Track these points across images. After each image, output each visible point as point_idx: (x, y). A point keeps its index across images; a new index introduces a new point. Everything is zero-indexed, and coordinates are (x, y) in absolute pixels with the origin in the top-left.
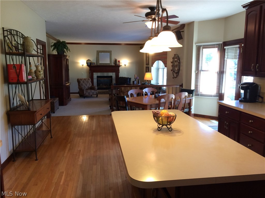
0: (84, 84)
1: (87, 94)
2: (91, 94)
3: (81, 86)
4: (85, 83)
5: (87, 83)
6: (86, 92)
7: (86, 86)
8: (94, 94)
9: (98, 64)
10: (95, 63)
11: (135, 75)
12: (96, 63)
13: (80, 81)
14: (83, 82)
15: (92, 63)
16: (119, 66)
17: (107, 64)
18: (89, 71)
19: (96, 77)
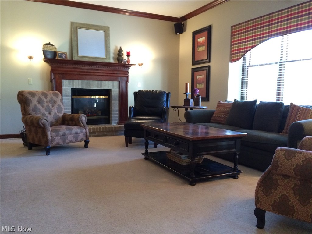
0: (41, 108)
1: (58, 140)
2: (70, 137)
3: (33, 114)
4: (45, 104)
5: (50, 105)
6: (54, 134)
7: (50, 114)
8: (79, 139)
9: (75, 58)
10: (66, 55)
11: (186, 84)
12: (68, 55)
13: (30, 97)
14: (40, 101)
15: (57, 54)
16: (129, 65)
17: (99, 58)
18: (51, 74)
19: (70, 91)
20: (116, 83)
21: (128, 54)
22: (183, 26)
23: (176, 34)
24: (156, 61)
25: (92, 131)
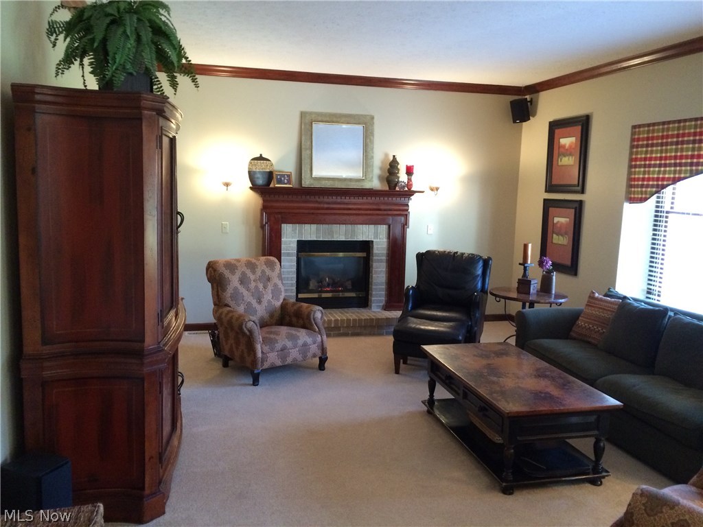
0: (245, 293)
1: (273, 358)
2: (294, 354)
3: (232, 303)
4: (253, 285)
5: (261, 286)
6: (266, 348)
7: (260, 302)
8: (309, 353)
9: (307, 183)
10: (289, 176)
11: (526, 247)
12: (294, 178)
13: (227, 273)
14: (243, 281)
15: (274, 176)
16: (410, 193)
17: (351, 180)
18: (262, 215)
19: (295, 245)
20: (383, 229)
21: (409, 171)
22: (529, 104)
23: (514, 122)
24: (468, 179)
25: (333, 326)
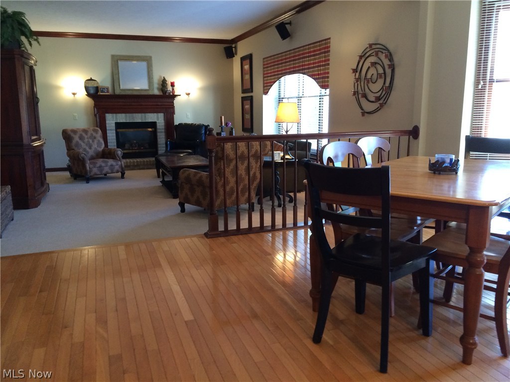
0: (82, 144)
1: (95, 170)
2: (106, 169)
3: (76, 149)
4: (86, 140)
5: (91, 141)
6: (91, 166)
7: (90, 148)
8: (115, 170)
9: (117, 92)
10: (108, 88)
11: (221, 118)
12: (110, 90)
13: (72, 135)
14: (81, 138)
15: (99, 89)
16: (174, 96)
17: (142, 90)
18: (94, 109)
19: (114, 125)
20: (161, 116)
21: (173, 85)
22: (234, 49)
23: (227, 58)
24: (203, 89)
